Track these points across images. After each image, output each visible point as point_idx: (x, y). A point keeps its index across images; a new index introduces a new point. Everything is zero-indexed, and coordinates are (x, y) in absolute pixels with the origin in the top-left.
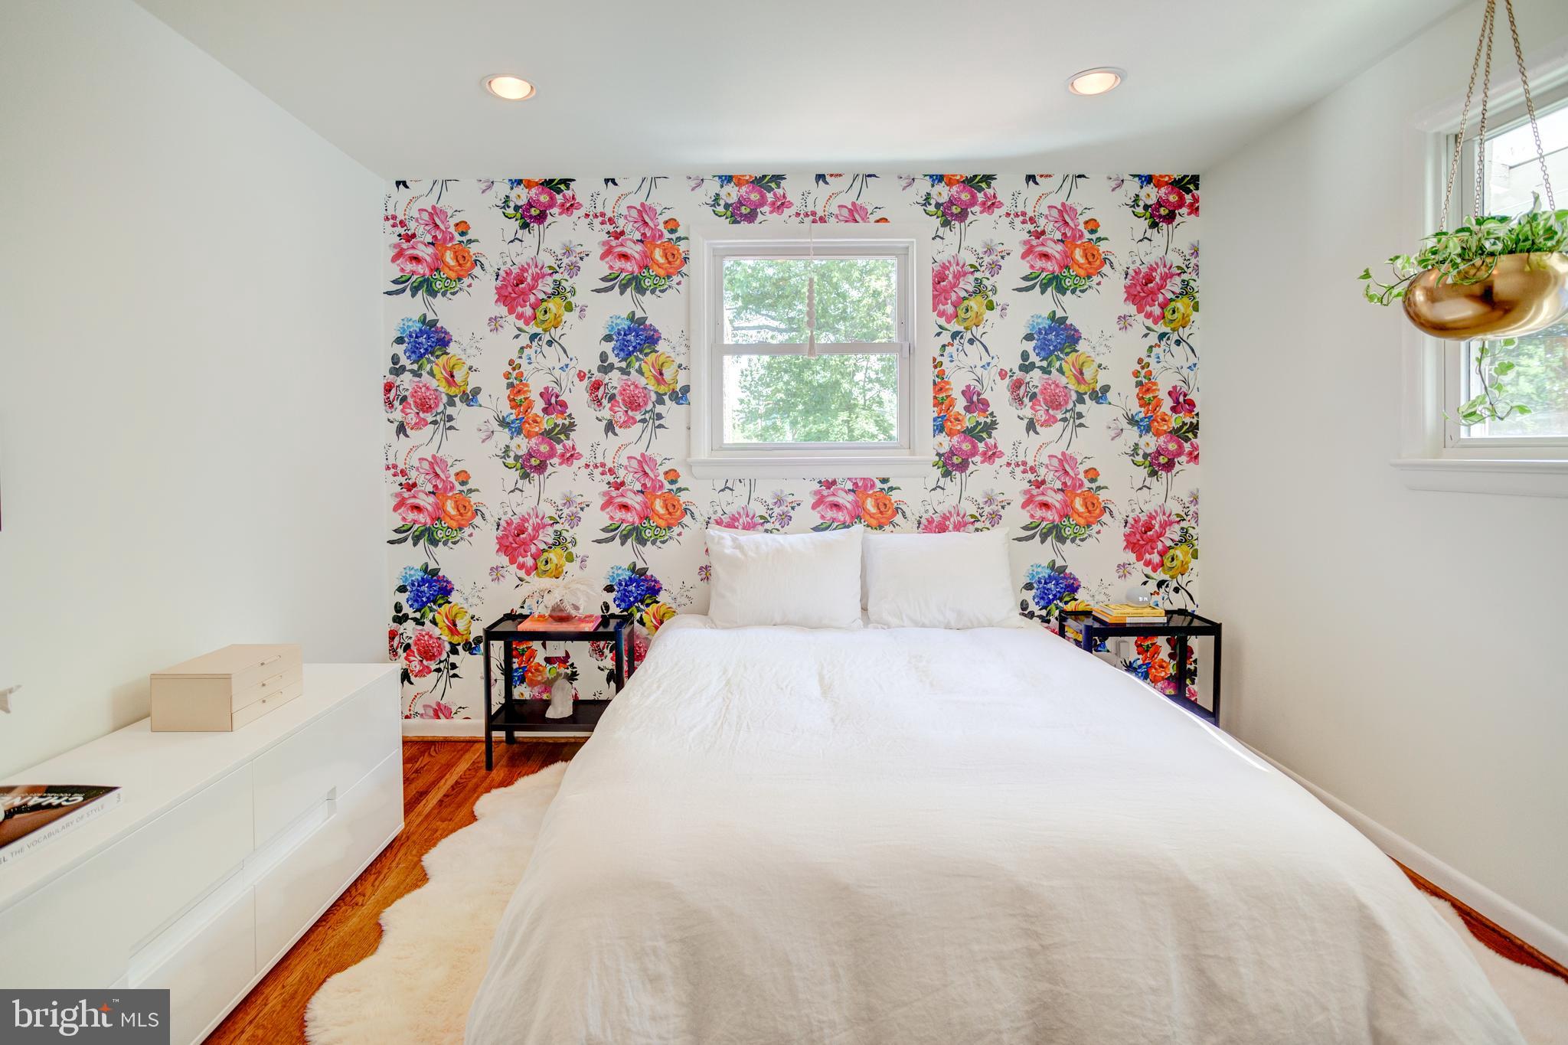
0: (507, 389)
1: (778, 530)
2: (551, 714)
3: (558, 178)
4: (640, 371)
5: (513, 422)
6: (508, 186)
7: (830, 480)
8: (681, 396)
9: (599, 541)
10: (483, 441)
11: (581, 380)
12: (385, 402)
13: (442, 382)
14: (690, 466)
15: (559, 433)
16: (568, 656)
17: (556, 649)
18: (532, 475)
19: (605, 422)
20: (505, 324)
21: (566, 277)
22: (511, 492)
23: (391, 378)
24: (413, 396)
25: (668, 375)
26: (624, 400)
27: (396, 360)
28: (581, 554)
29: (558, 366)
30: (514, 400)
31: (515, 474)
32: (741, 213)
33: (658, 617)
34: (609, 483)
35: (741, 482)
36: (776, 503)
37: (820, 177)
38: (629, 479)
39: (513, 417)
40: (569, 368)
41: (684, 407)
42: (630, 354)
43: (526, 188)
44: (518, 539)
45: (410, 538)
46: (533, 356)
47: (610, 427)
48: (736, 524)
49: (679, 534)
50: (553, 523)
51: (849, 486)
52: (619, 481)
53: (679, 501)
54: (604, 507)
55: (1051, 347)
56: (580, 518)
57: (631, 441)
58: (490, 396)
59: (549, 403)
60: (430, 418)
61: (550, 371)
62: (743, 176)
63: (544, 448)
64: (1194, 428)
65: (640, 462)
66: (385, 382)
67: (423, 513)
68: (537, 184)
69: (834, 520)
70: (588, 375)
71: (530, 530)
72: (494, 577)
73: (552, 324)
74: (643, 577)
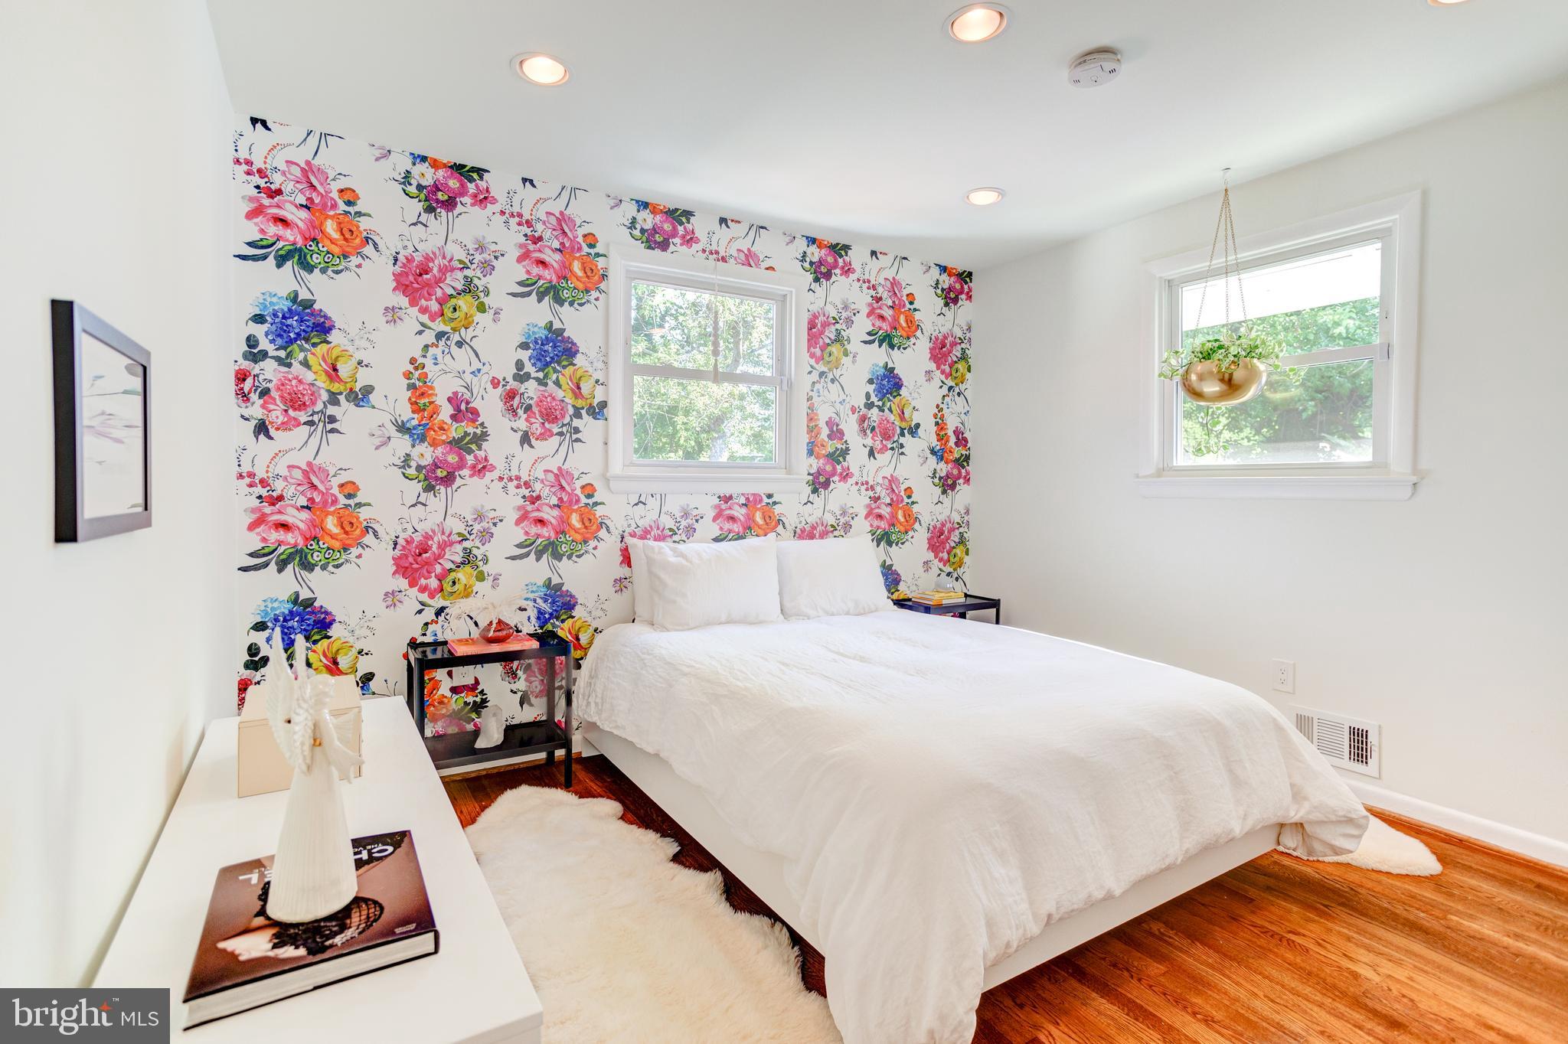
0: (408, 390)
1: (684, 541)
2: (480, 744)
3: (470, 165)
4: (557, 383)
5: (415, 428)
6: (410, 160)
7: (727, 495)
8: (598, 411)
9: (513, 558)
10: (377, 448)
11: (494, 388)
12: (237, 394)
13: (321, 375)
14: (607, 480)
15: (470, 442)
16: (477, 682)
17: (464, 675)
18: (438, 487)
19: (520, 433)
20: (406, 318)
21: (479, 274)
22: (412, 506)
23: (246, 365)
24: (278, 389)
25: (585, 389)
26: (540, 412)
27: (252, 343)
28: (493, 572)
29: (469, 370)
30: (416, 403)
31: (417, 487)
32: (657, 241)
33: (573, 632)
34: (524, 497)
35: (653, 496)
36: (683, 516)
37: (723, 221)
38: (545, 493)
39: (415, 422)
40: (481, 373)
41: (601, 422)
42: (547, 364)
43: (432, 167)
44: (419, 559)
45: (273, 563)
46: (440, 356)
47: (526, 439)
48: (648, 536)
49: (595, 548)
50: (462, 540)
51: (743, 500)
52: (534, 494)
53: (595, 515)
54: (518, 522)
55: (885, 391)
56: (493, 534)
57: (548, 454)
58: (386, 396)
59: (458, 409)
60: (303, 417)
61: (460, 374)
62: (658, 205)
63: (452, 459)
64: (967, 458)
65: (556, 476)
66: (237, 368)
67: (293, 532)
68: (445, 166)
69: (730, 531)
70: (502, 383)
71: (435, 548)
72: (390, 603)
73: (462, 323)
74: (558, 593)
